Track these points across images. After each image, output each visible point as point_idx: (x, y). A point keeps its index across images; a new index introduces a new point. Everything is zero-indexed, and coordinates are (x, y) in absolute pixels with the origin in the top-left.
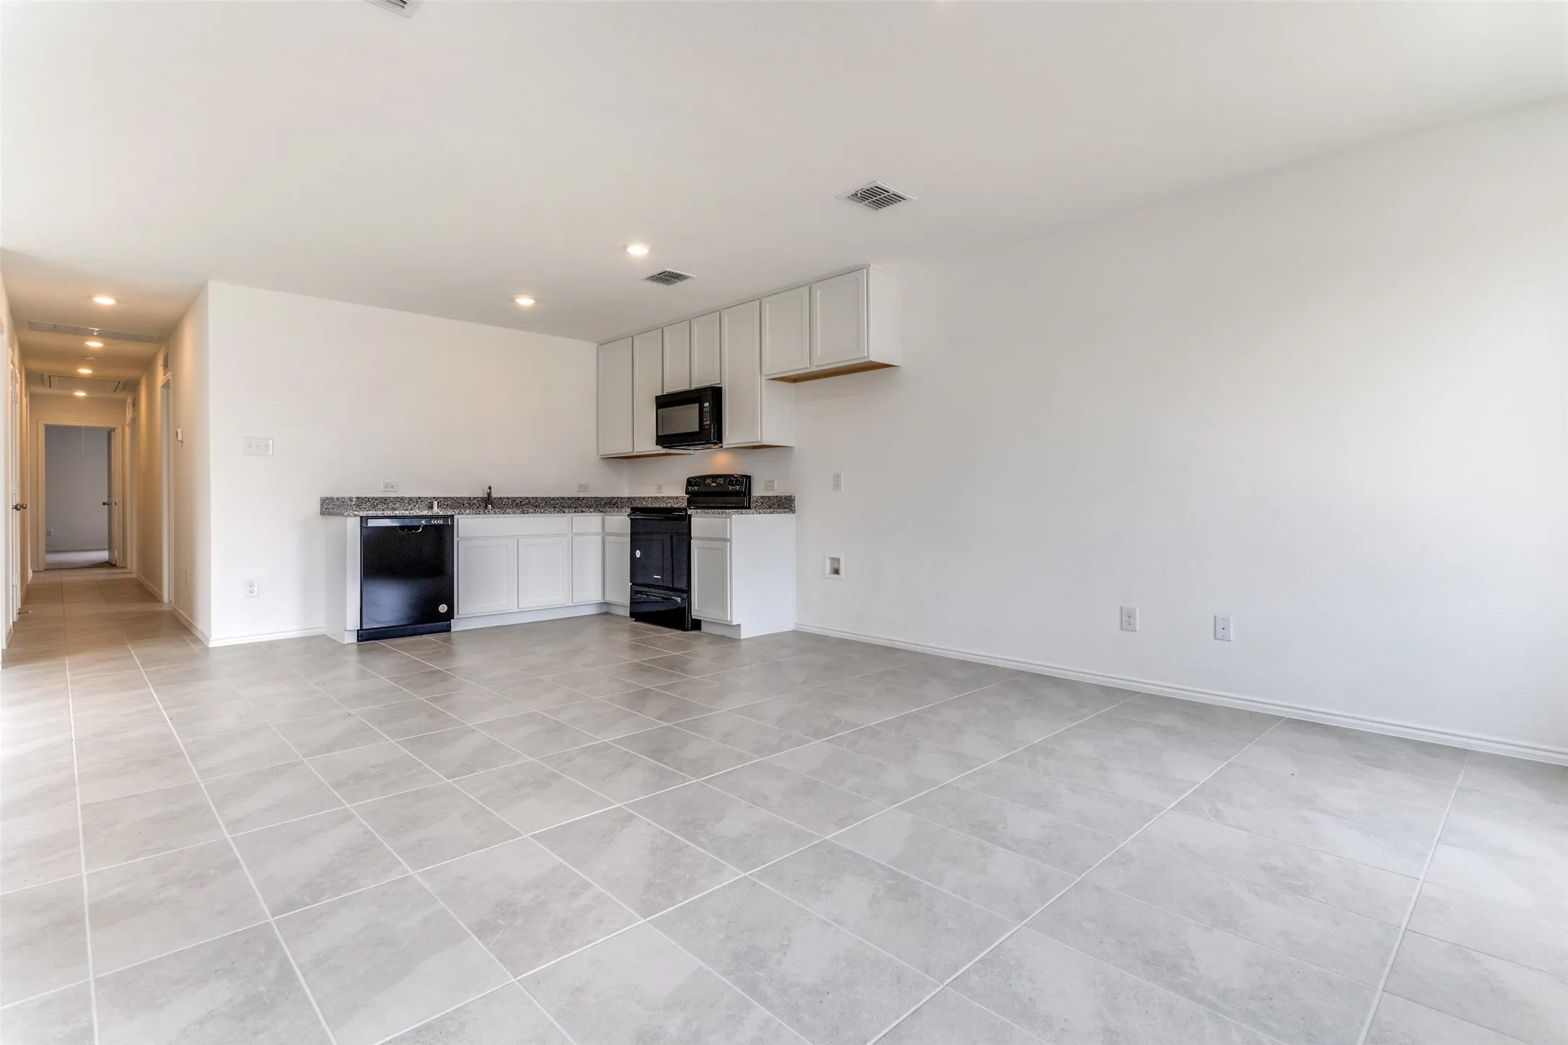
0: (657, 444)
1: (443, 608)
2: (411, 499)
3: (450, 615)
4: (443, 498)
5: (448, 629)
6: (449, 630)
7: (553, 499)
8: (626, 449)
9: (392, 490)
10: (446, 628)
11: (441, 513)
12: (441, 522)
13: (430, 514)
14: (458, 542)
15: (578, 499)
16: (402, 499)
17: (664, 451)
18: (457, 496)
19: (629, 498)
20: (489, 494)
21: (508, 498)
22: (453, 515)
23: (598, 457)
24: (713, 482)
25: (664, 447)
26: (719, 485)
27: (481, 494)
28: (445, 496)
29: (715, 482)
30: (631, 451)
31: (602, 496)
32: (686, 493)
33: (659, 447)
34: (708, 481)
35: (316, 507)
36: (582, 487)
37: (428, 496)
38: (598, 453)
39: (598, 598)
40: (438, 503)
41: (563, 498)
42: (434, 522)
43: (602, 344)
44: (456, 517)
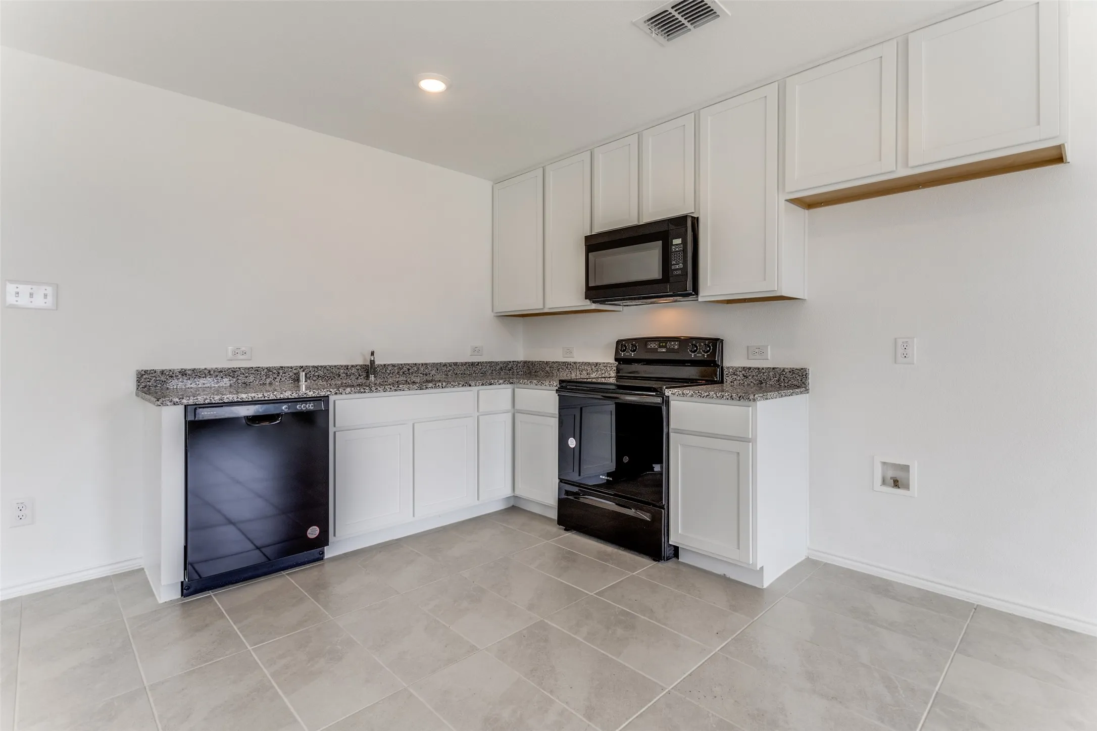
0: (586, 299)
1: (313, 532)
2: (269, 370)
3: (323, 540)
4: (313, 367)
5: (320, 557)
6: (322, 559)
7: (445, 365)
8: (534, 305)
9: (242, 357)
10: (318, 556)
11: (311, 394)
12: (310, 406)
13: (295, 395)
14: (335, 433)
15: (473, 364)
16: (257, 370)
17: (594, 306)
18: (330, 364)
19: (525, 362)
20: (372, 362)
21: (394, 366)
22: (328, 396)
23: (493, 314)
24: (660, 347)
25: (594, 302)
26: (670, 351)
27: (359, 360)
28: (316, 365)
29: (665, 347)
30: (541, 307)
31: (497, 360)
32: (616, 360)
33: (588, 302)
34: (652, 345)
35: (132, 384)
36: (476, 350)
37: (292, 365)
38: (493, 311)
39: (508, 492)
40: (306, 374)
41: (456, 364)
42: (301, 407)
43: (497, 181)
44: (332, 398)
